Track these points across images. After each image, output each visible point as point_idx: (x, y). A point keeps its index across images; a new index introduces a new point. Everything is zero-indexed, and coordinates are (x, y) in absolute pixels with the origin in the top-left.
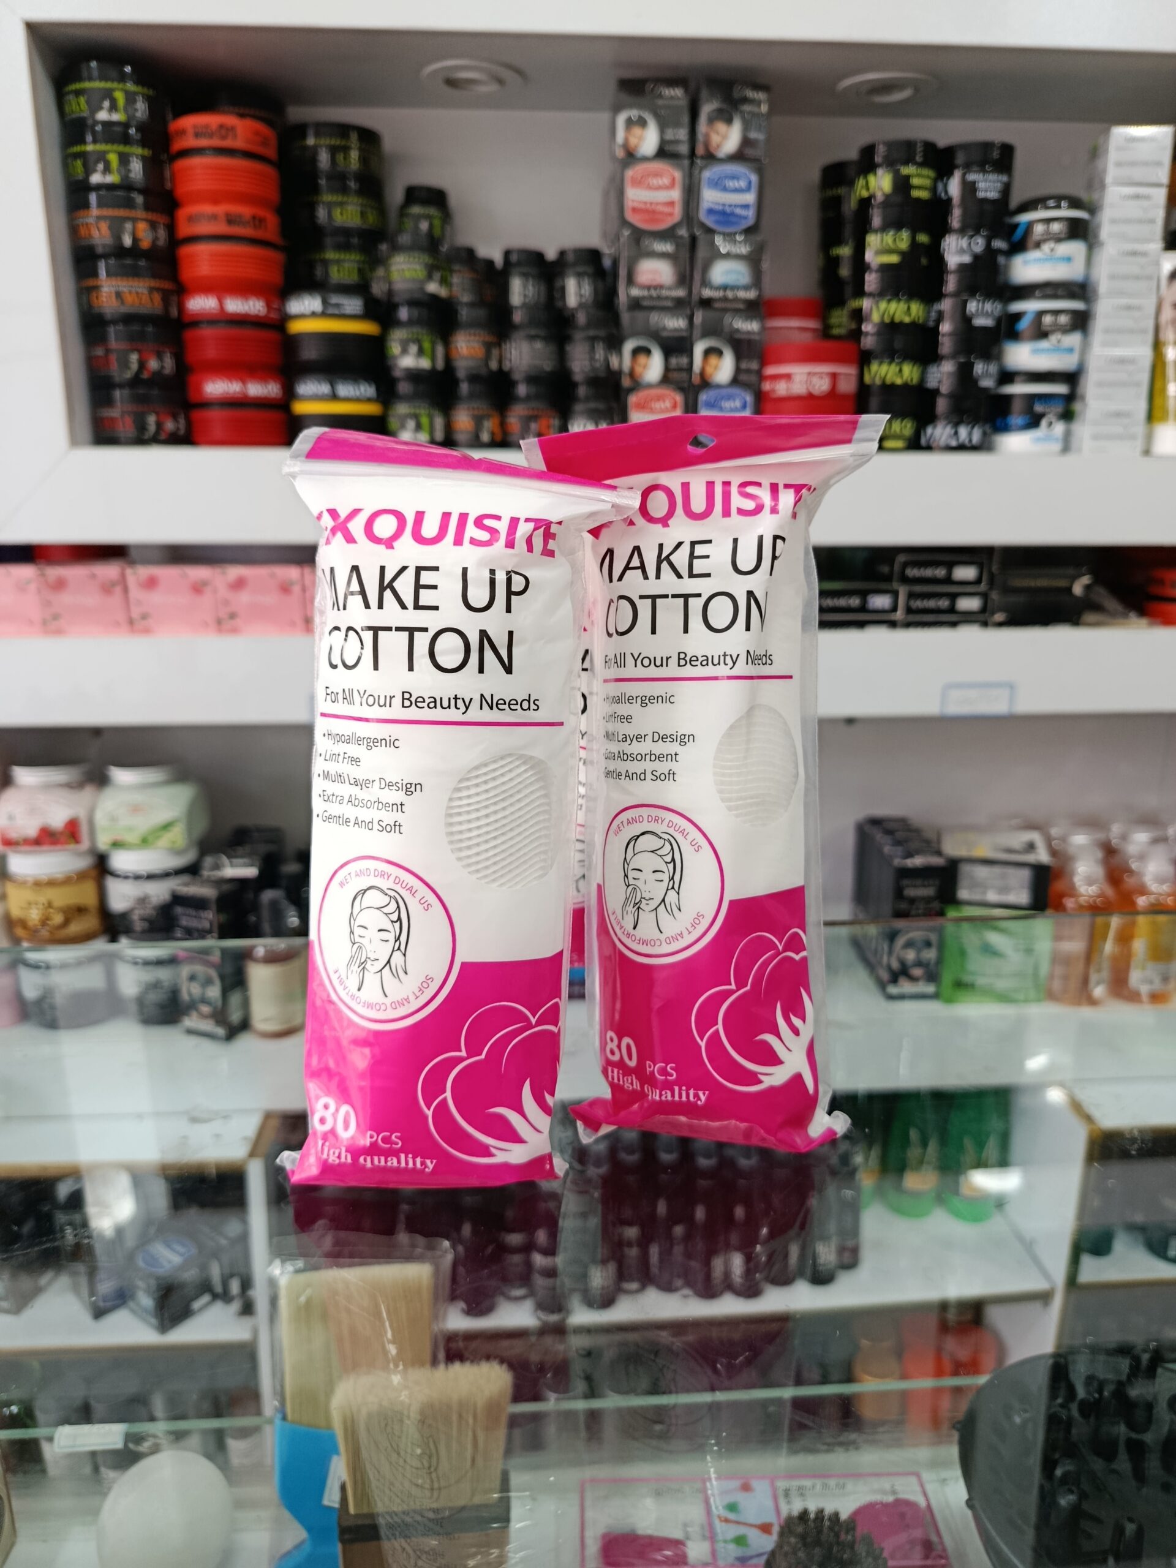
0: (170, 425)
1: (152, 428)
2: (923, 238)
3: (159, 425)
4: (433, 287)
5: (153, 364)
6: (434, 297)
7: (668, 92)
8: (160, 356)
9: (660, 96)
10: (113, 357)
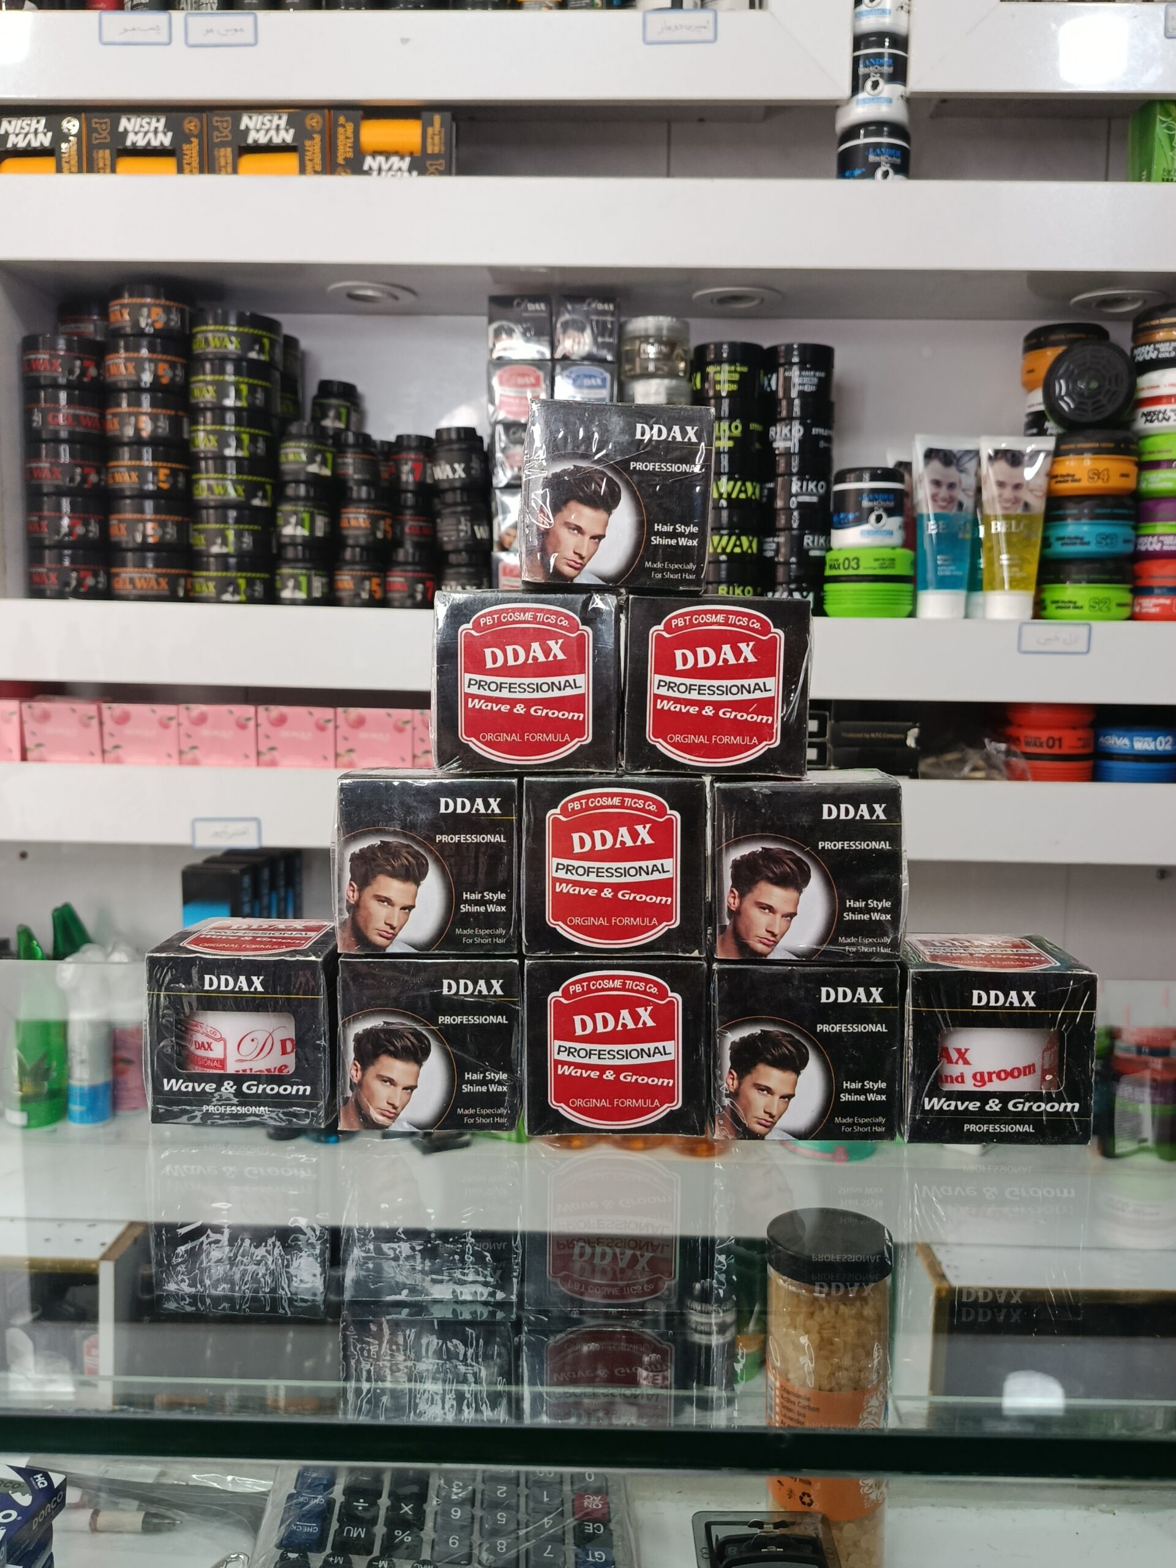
0: (90, 581)
1: (74, 583)
2: (753, 426)
3: (80, 582)
4: (313, 468)
5: (80, 530)
6: (316, 476)
7: (531, 307)
8: (86, 524)
9: (526, 310)
10: (45, 523)
